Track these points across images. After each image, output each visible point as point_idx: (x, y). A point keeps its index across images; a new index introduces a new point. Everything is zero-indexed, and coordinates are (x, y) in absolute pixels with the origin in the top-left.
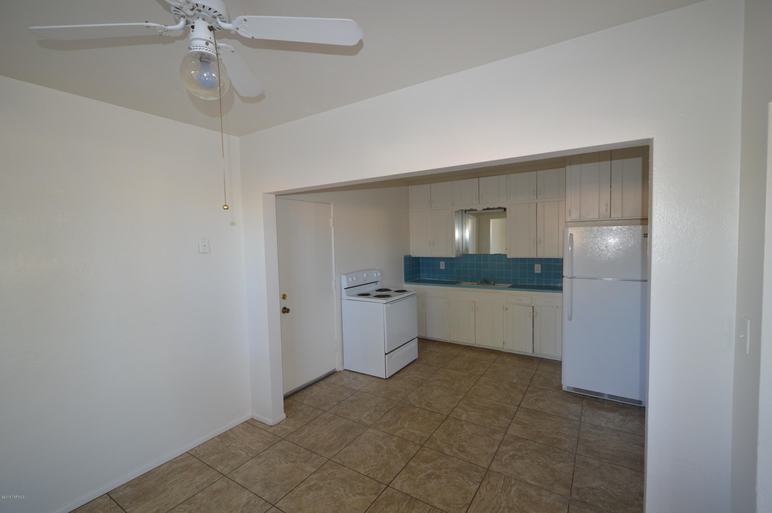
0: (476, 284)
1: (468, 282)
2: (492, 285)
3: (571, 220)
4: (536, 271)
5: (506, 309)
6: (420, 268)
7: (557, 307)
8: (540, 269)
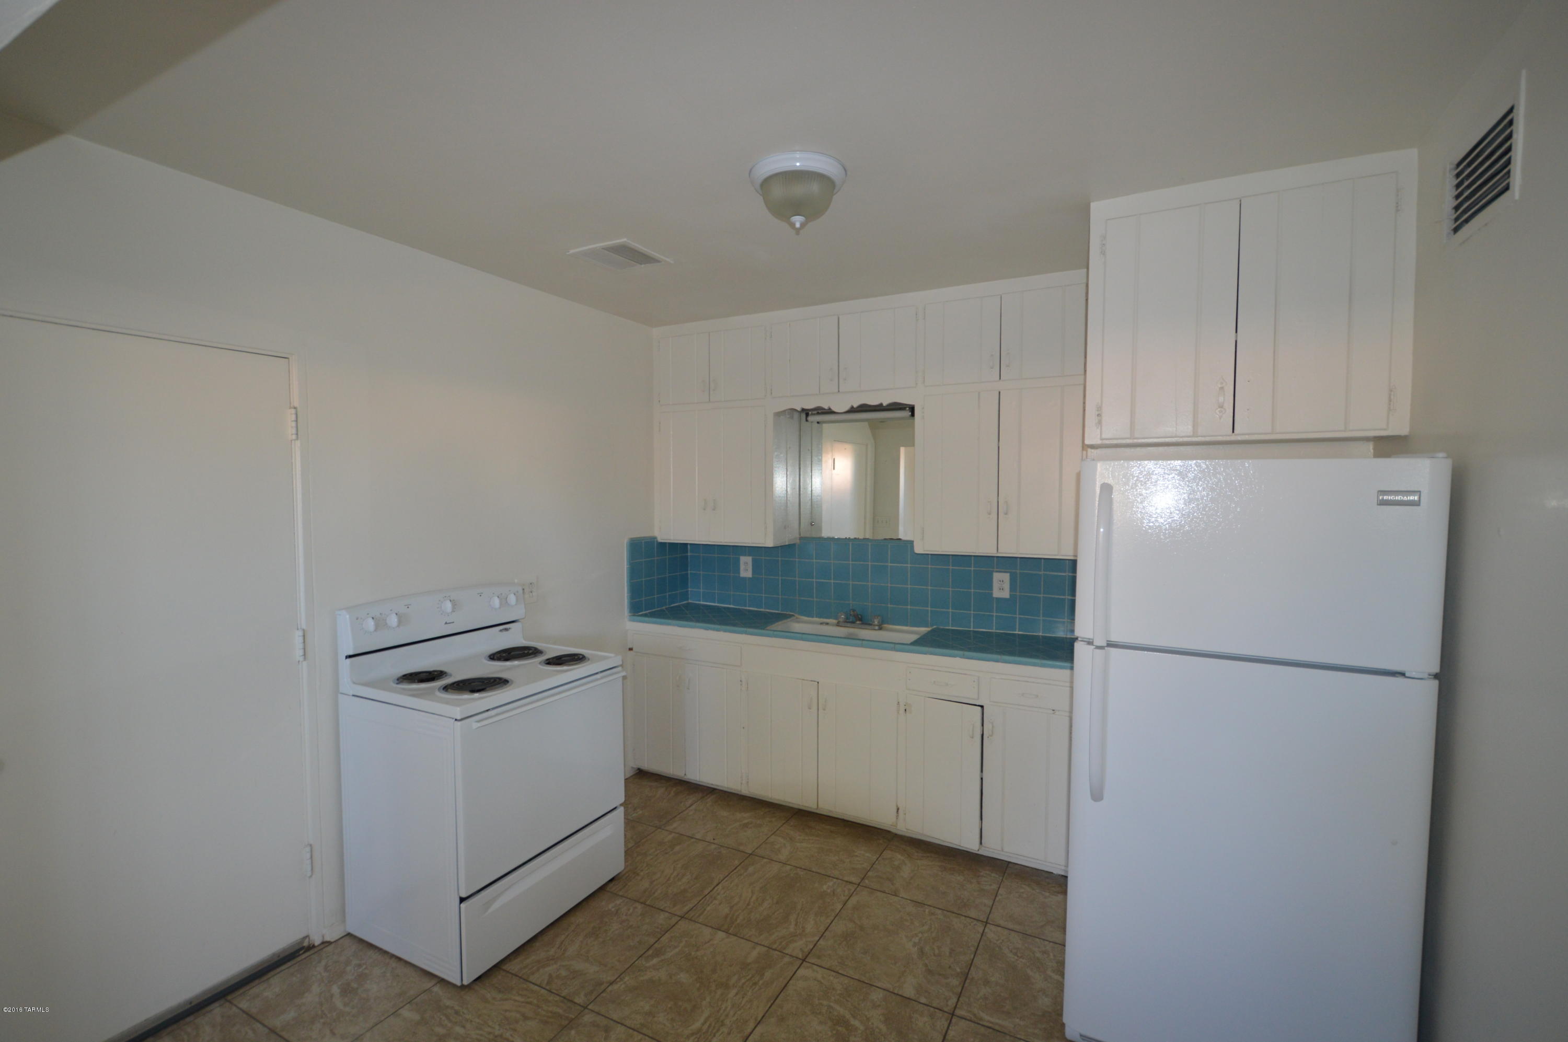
0: (833, 625)
1: (813, 617)
2: (877, 628)
3: (1102, 439)
4: (997, 594)
5: (905, 710)
6: (689, 572)
7: (1053, 710)
8: (1007, 586)
